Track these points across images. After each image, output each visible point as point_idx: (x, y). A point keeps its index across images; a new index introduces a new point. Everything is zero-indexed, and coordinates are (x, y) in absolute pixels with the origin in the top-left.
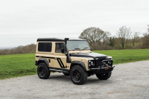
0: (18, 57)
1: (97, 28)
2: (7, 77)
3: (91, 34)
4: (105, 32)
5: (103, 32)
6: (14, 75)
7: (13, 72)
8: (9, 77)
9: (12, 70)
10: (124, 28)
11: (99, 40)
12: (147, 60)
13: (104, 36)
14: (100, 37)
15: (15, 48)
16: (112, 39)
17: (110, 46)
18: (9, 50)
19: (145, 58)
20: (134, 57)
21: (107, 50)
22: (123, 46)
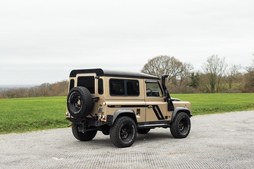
0: (42, 102)
1: (171, 57)
2: (28, 130)
3: (161, 67)
4: (183, 64)
5: (181, 63)
6: (37, 127)
7: (36, 123)
8: (30, 129)
9: (35, 120)
10: (215, 58)
11: (173, 76)
12: (243, 110)
13: (182, 71)
14: (176, 72)
15: (36, 86)
16: (195, 75)
17: (192, 88)
18: (27, 89)
19: (241, 108)
20: (224, 105)
21: (186, 93)
22: (213, 87)
